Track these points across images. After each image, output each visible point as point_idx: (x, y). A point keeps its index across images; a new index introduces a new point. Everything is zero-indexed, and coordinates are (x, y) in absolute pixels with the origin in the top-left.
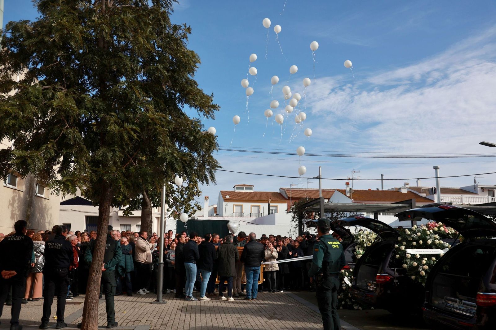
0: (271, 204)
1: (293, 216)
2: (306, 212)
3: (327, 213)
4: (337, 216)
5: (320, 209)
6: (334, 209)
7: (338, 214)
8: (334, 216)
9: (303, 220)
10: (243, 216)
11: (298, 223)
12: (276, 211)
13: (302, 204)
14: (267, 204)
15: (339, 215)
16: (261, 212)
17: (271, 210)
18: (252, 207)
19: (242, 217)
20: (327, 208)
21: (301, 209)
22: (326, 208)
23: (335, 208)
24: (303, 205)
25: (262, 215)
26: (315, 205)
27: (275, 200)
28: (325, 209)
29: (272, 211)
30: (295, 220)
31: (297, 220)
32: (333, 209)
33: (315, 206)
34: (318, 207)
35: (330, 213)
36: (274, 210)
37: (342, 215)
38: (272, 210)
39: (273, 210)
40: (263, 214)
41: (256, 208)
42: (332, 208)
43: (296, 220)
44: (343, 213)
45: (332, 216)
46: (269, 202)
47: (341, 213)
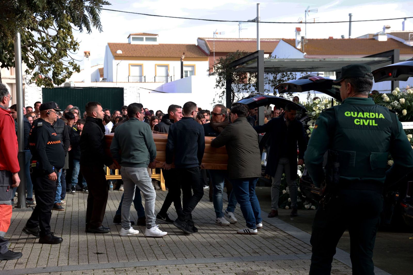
0: (185, 63)
1: (218, 79)
2: (237, 73)
3: (268, 74)
4: (282, 77)
5: (257, 68)
6: (278, 68)
7: (283, 74)
8: (278, 78)
9: (233, 85)
10: (144, 81)
11: (225, 90)
12: (193, 72)
13: (232, 61)
14: (179, 63)
15: (285, 76)
16: (170, 75)
17: (185, 71)
18: (157, 68)
19: (141, 82)
20: (268, 66)
21: (231, 68)
22: (267, 66)
23: (278, 66)
24: (234, 62)
25: (171, 79)
26: (250, 62)
27: (191, 57)
28: (265, 68)
29: (187, 73)
30: (220, 85)
31: (224, 85)
32: (276, 68)
33: (251, 64)
34: (255, 65)
35: (272, 74)
36: (190, 71)
37: (289, 76)
38: (187, 71)
39: (189, 72)
40: (173, 78)
41: (164, 69)
42: (275, 66)
43: (223, 85)
44: (290, 74)
45: (275, 78)
46: (181, 59)
47: (289, 73)
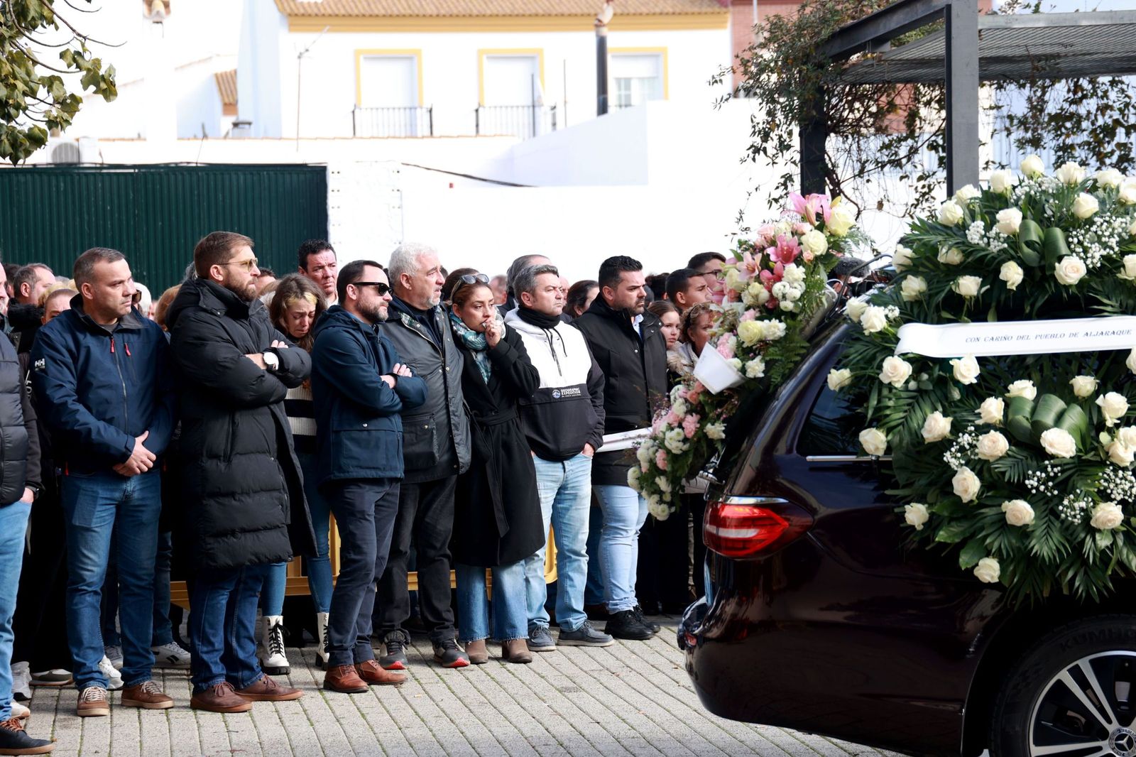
0: (615, 40)
1: (762, 117)
2: (853, 85)
3: (1000, 87)
4: (1073, 102)
5: (946, 61)
6: (1047, 57)
7: (1078, 87)
8: (1052, 108)
9: (833, 143)
10: (427, 132)
11: (796, 171)
12: (658, 85)
13: (825, 33)
14: (588, 41)
15: (1084, 97)
16: (547, 102)
17: (618, 80)
18: (489, 66)
19: (414, 137)
20: (1001, 53)
21: (821, 66)
22: (994, 53)
23: (1056, 50)
24: (834, 36)
25: (554, 116)
26: (912, 35)
27: (644, 10)
28: (985, 62)
29: (628, 87)
30: (771, 146)
31: (788, 147)
32: (1038, 58)
33: (918, 43)
34: (935, 47)
35: (1023, 86)
36: (642, 79)
37: (1105, 94)
38: (628, 81)
39: (635, 85)
40: (560, 111)
41: (519, 71)
42: (1033, 51)
43: (783, 146)
44: (1113, 83)
45: (1037, 107)
46: (599, 24)
47: (1104, 79)
